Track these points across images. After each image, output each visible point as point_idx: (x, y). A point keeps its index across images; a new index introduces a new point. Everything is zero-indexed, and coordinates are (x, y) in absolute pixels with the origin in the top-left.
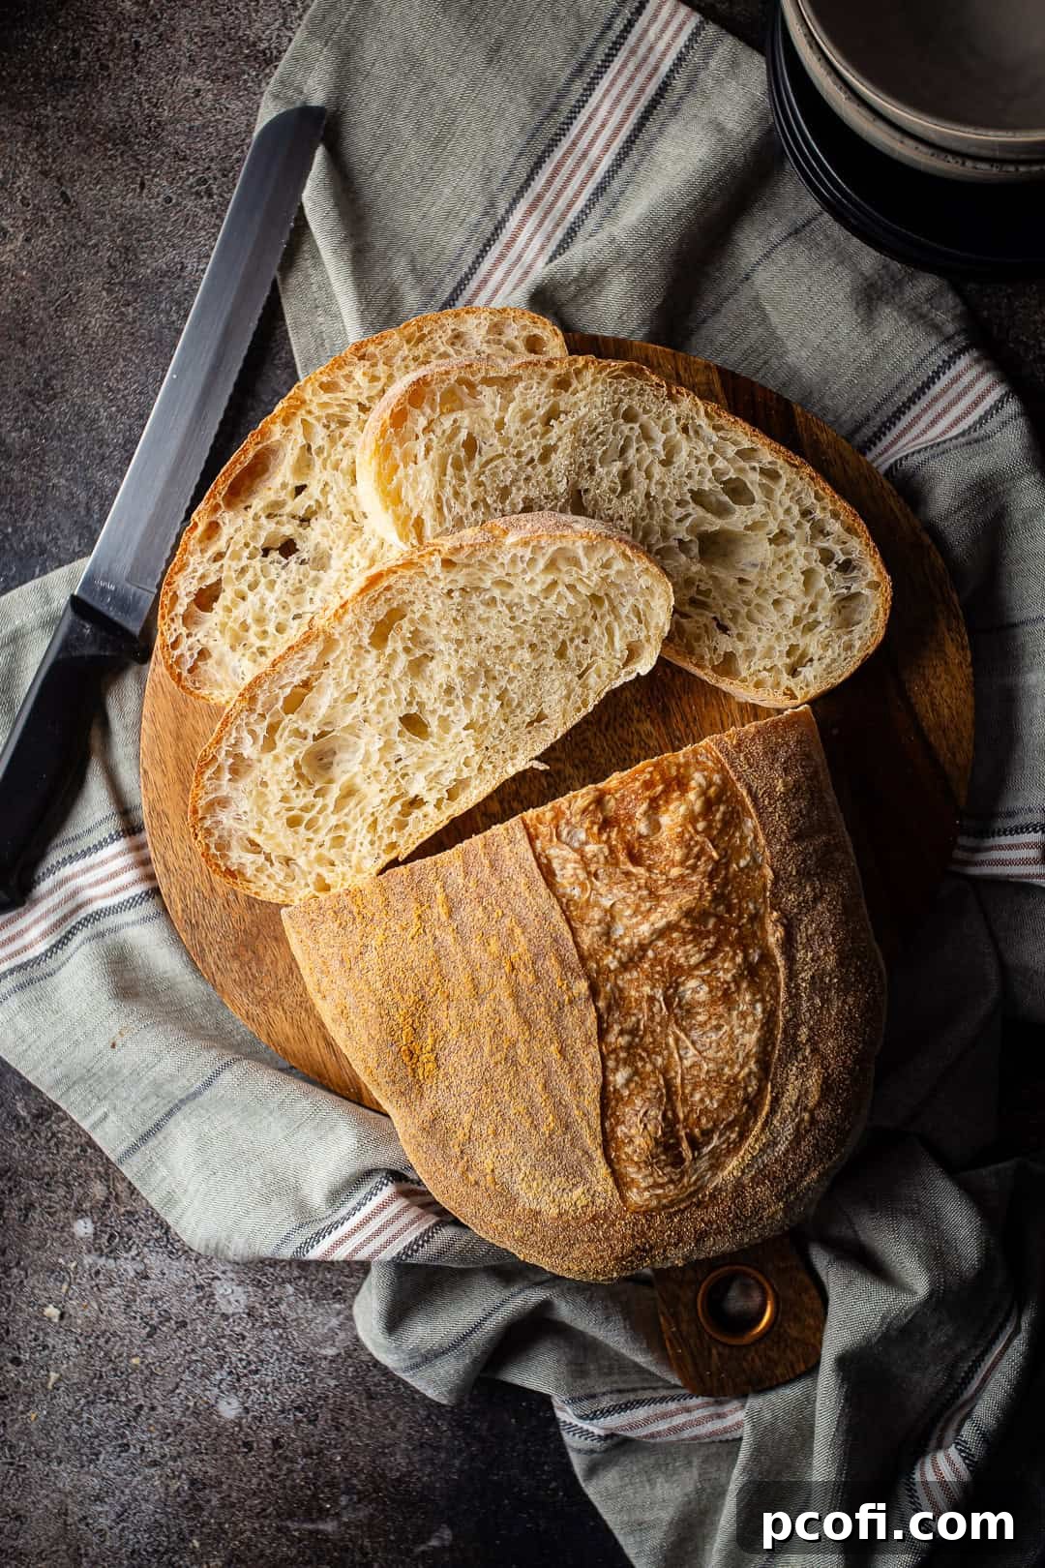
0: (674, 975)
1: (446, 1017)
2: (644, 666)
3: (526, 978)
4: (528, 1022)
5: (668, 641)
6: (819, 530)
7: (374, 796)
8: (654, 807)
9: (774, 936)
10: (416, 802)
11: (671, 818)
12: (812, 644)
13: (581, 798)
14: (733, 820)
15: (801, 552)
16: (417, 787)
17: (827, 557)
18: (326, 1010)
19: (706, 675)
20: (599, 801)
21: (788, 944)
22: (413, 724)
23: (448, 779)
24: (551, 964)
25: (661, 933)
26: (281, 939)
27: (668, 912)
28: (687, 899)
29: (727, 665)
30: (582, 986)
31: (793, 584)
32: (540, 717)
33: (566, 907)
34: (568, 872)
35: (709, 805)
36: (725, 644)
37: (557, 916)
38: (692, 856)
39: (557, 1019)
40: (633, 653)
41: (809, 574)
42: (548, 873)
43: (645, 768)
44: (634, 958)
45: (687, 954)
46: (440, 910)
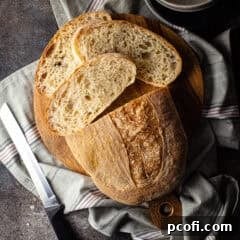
0: (141, 142)
1: (98, 154)
2: (132, 81)
3: (112, 145)
4: (114, 153)
5: (137, 75)
6: (166, 50)
7: (82, 113)
8: (134, 110)
9: (160, 132)
10: (90, 113)
11: (138, 111)
12: (167, 73)
13: (121, 108)
14: (150, 110)
15: (163, 55)
16: (90, 110)
17: (168, 55)
18: (76, 156)
19: (147, 82)
20: (124, 109)
21: (164, 133)
22: (88, 98)
23: (96, 108)
24: (117, 142)
25: (138, 134)
26: (66, 144)
27: (139, 129)
28: (142, 126)
29: (150, 79)
30: (123, 145)
31: (162, 61)
32: (113, 94)
33: (119, 130)
34: (119, 124)
35: (145, 108)
36: (149, 75)
37: (117, 133)
38: (142, 118)
39: (119, 152)
40: (130, 79)
41: (165, 60)
42: (115, 124)
43: (132, 102)
44: (133, 139)
45: (143, 137)
46: (95, 133)
